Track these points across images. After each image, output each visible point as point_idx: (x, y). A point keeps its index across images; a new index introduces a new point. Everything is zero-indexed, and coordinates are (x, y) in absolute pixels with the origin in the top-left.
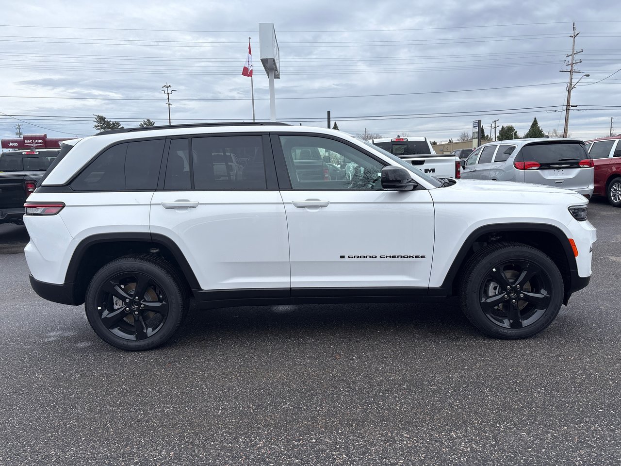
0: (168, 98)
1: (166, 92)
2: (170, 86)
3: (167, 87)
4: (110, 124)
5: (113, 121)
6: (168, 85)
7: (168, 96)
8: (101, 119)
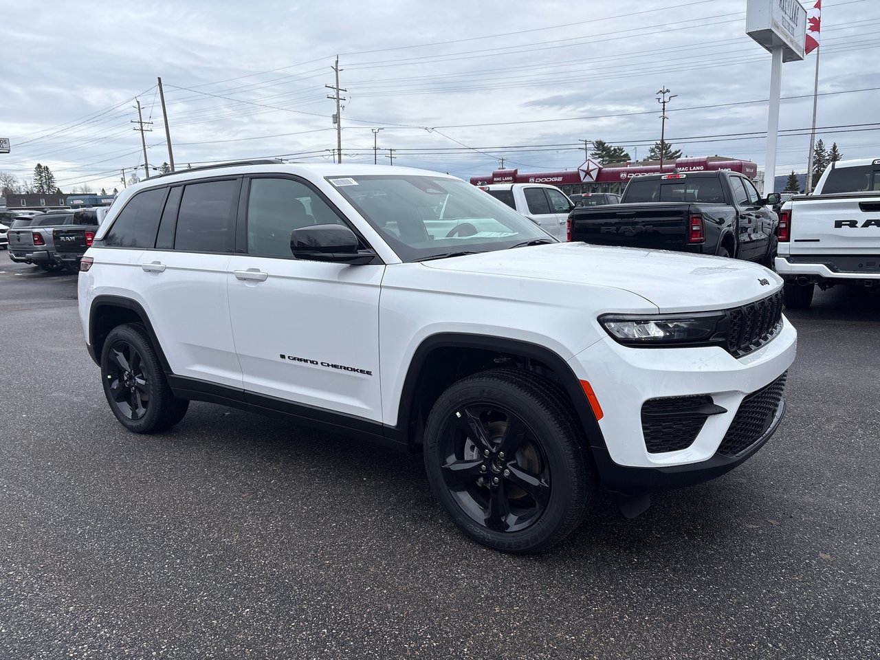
0: (664, 109)
1: (661, 101)
2: (668, 91)
3: (664, 93)
4: (611, 151)
5: (614, 146)
6: (665, 90)
7: (664, 106)
8: (600, 145)
